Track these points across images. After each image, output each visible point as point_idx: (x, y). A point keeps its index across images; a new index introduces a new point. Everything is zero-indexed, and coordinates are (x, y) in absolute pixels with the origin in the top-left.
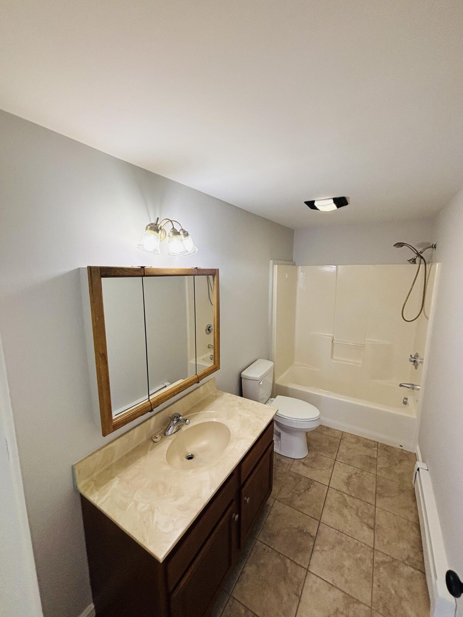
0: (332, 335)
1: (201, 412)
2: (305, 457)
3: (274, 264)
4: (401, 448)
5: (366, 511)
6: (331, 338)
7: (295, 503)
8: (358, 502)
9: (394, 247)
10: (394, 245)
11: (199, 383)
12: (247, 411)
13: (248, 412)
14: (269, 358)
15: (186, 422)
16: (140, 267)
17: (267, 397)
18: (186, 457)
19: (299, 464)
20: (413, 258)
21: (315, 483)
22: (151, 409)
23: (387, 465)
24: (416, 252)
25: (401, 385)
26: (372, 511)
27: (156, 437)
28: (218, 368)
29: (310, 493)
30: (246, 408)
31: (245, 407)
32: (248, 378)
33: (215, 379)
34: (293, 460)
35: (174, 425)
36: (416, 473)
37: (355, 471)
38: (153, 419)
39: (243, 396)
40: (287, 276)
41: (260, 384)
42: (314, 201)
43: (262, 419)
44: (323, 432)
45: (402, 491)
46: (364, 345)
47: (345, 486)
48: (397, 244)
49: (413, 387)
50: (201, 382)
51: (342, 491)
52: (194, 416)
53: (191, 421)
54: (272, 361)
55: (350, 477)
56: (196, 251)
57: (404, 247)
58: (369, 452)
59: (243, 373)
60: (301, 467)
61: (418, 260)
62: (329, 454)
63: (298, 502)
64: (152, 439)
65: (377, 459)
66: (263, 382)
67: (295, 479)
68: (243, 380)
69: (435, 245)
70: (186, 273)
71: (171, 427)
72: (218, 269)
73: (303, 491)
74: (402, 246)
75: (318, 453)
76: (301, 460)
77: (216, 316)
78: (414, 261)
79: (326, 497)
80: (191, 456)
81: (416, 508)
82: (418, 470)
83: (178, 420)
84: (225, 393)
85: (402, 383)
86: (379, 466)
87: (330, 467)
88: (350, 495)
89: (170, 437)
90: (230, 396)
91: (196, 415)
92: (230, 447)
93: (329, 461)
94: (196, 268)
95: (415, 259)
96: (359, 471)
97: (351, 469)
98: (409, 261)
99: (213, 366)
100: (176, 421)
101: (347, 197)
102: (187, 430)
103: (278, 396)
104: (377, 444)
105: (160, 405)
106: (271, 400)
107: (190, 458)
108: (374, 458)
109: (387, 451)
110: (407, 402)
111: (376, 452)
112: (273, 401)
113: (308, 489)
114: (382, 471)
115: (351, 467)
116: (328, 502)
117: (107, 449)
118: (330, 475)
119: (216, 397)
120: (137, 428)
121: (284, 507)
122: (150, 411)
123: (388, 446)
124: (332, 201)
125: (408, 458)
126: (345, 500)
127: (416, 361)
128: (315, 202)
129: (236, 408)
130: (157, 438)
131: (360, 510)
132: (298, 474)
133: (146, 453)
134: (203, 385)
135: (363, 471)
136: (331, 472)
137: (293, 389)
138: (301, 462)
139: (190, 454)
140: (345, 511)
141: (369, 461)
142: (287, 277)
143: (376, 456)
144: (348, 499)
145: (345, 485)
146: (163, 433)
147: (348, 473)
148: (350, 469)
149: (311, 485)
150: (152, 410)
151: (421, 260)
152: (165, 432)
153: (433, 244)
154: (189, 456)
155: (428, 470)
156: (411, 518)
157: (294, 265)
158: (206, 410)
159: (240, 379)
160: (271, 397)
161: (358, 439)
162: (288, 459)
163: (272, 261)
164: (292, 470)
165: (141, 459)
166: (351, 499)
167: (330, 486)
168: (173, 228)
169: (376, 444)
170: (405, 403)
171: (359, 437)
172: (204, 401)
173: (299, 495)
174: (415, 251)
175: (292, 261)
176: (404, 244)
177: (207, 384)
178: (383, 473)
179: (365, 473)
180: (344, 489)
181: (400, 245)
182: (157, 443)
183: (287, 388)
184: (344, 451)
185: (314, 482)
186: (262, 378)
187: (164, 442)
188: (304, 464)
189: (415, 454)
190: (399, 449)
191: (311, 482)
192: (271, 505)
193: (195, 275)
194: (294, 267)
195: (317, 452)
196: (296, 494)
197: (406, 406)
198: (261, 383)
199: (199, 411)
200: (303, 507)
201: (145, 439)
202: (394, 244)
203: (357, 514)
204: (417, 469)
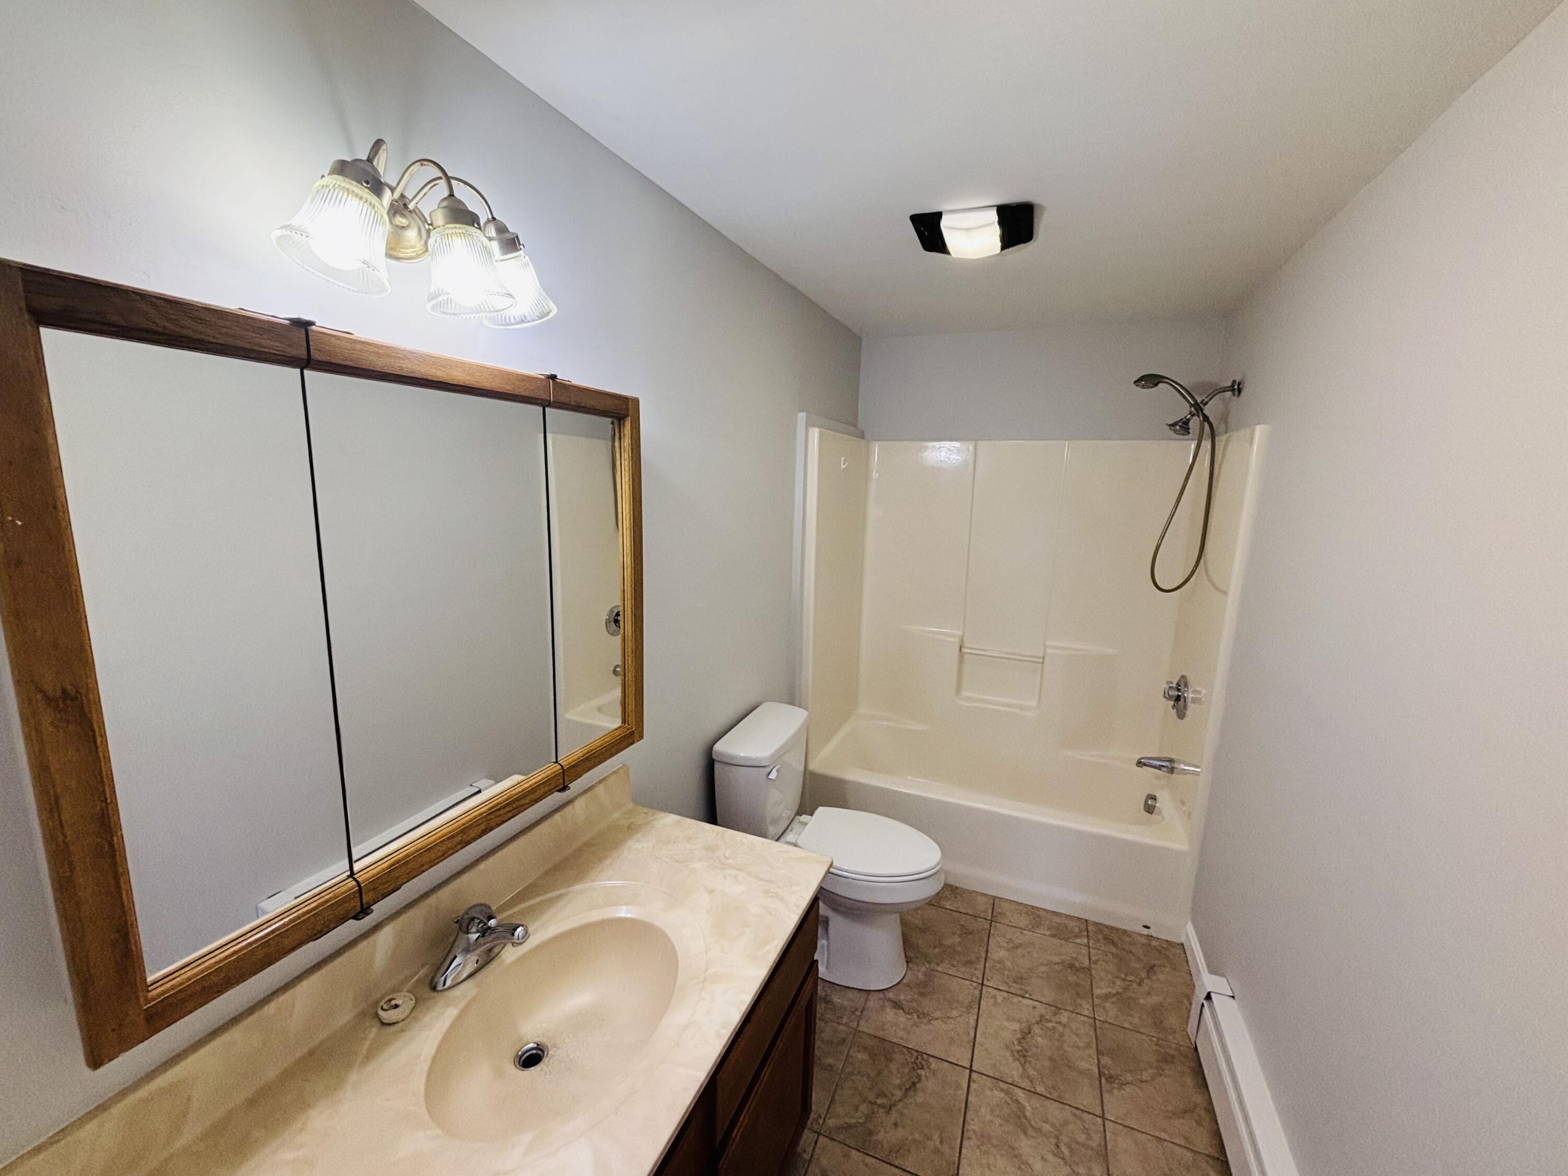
0: (960, 633)
1: (578, 887)
2: (899, 983)
3: (809, 424)
4: (1146, 931)
5: (1081, 1138)
6: (957, 640)
7: (881, 1136)
8: (1054, 1111)
9: (1134, 386)
10: (1135, 382)
11: (567, 792)
12: (734, 872)
13: (736, 877)
14: (792, 698)
15: (513, 934)
16: (287, 322)
17: (788, 813)
18: (517, 1059)
19: (883, 1007)
20: (1182, 419)
21: (934, 1064)
22: (359, 909)
23: (1119, 986)
24: (1192, 403)
25: (1140, 763)
26: (1096, 1139)
27: (393, 1002)
28: (636, 735)
29: (920, 1098)
30: (730, 862)
31: (727, 858)
32: (732, 762)
33: (628, 770)
34: (865, 995)
35: (467, 950)
36: (1203, 1005)
37: (1037, 1013)
38: (386, 937)
39: (719, 820)
40: (844, 464)
41: (770, 777)
42: (938, 216)
43: (782, 899)
44: (943, 903)
45: (1167, 1059)
46: (1043, 658)
47: (1017, 1063)
48: (1143, 377)
49: (1168, 766)
50: (576, 786)
51: (1010, 1080)
52: (551, 902)
53: (531, 930)
54: (800, 706)
55: (1027, 1033)
56: (548, 314)
57: (1161, 385)
58: (1069, 951)
59: (718, 747)
60: (890, 1015)
61: (1195, 423)
62: (963, 969)
63: (887, 1136)
64: (377, 1015)
65: (1090, 969)
66: (778, 771)
67: (874, 1057)
68: (717, 767)
69: (1239, 384)
70: (508, 388)
71: (455, 957)
72: (636, 402)
73: (899, 1094)
74: (1156, 385)
75: (933, 966)
76: (886, 992)
77: (628, 560)
78: (1183, 427)
79: (966, 1107)
80: (534, 1052)
81: (1210, 1110)
82: (1208, 997)
83: (485, 931)
84: (662, 814)
85: (1143, 756)
86: (1097, 992)
87: (969, 1008)
88: (1032, 1090)
89: (456, 992)
90: (679, 822)
91: (559, 897)
92: (676, 1018)
93: (964, 990)
94: (553, 377)
95: (1189, 420)
96: (1047, 1012)
97: (1027, 1006)
98: (1172, 425)
99: (619, 732)
100: (478, 934)
101: (1039, 205)
102: (521, 960)
103: (820, 809)
104: (1085, 925)
105: (403, 887)
106: (800, 822)
107: (531, 1059)
108: (1084, 968)
109: (1114, 944)
110: (1155, 807)
111: (1084, 951)
112: (805, 824)
113: (914, 1084)
114: (1107, 1005)
115: (1025, 1001)
116: (972, 1126)
117: (143, 1101)
118: (972, 1034)
119: (631, 829)
120: (305, 984)
121: (847, 1156)
122: (356, 917)
123: (1112, 928)
124: (993, 216)
125: (1167, 957)
126: (1022, 1108)
127: (1182, 700)
128: (944, 217)
129: (699, 865)
130: (396, 1006)
131: (1064, 1139)
132: (882, 1040)
133: (339, 1083)
134: (588, 795)
135: (1057, 1010)
136: (973, 1022)
137: (860, 784)
138: (889, 1000)
139: (531, 1045)
140: (1025, 1145)
141: (1072, 978)
142: (843, 467)
143: (1086, 963)
144: (1030, 1105)
145: (1015, 1060)
146: (427, 981)
147: (1020, 1021)
148: (1026, 1009)
149: (922, 1072)
150: (364, 911)
151: (1204, 424)
152: (433, 979)
153: (1234, 381)
154: (527, 1051)
155: (1233, 997)
156: (1203, 1143)
157: (863, 437)
158: (594, 881)
159: (710, 764)
160: (799, 813)
161: (1036, 915)
162: (850, 994)
163: (803, 414)
164: (864, 1027)
165: (313, 1113)
166: (1035, 1101)
167: (973, 1068)
168: (451, 195)
169: (1083, 926)
170: (1150, 809)
171: (1038, 908)
172: (589, 844)
173: (889, 1109)
174: (1189, 399)
175: (854, 425)
176: (1161, 380)
177: (600, 789)
178: (1111, 1012)
179: (1064, 1017)
180: (1013, 1071)
181: (1150, 380)
182: (395, 1028)
183: (841, 783)
184: (1003, 954)
185: (931, 1059)
186: (775, 761)
187: (427, 1019)
188: (897, 1005)
189: (1182, 945)
190: (1141, 935)
191: (920, 1059)
192: (806, 1156)
193: (550, 405)
194: (862, 443)
195: (929, 963)
196: (882, 1106)
197: (1154, 816)
198: (773, 776)
199: (569, 886)
200: (900, 1148)
201: (344, 1018)
202: (1136, 379)
203: (1058, 1154)
204: (1205, 995)
